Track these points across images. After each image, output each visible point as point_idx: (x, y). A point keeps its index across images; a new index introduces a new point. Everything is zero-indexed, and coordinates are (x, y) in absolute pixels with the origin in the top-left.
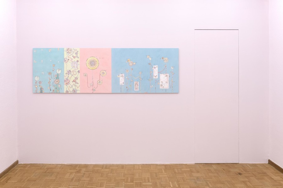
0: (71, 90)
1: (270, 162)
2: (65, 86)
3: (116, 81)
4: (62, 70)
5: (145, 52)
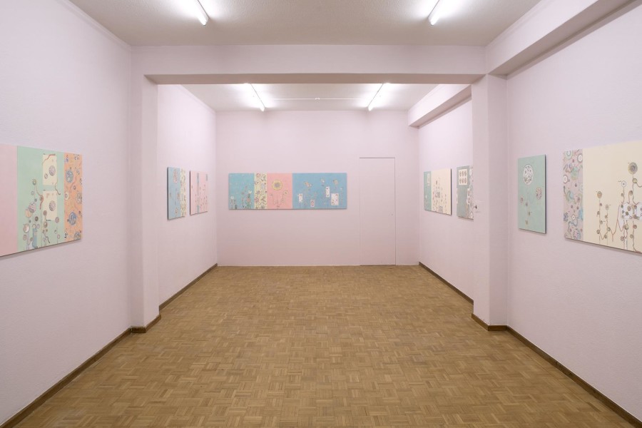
0: (260, 206)
1: (421, 265)
2: (255, 204)
3: (297, 199)
4: (253, 190)
5: (320, 176)
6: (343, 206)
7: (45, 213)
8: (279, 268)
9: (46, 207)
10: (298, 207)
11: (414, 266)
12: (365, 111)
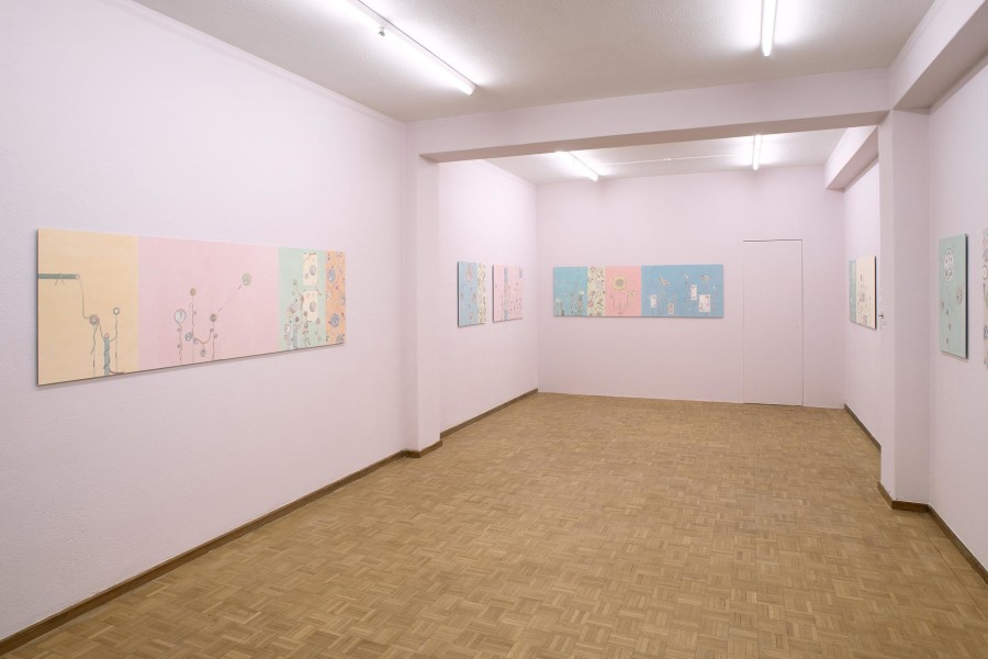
0: (596, 312)
1: (847, 410)
2: (589, 309)
3: (647, 303)
4: (585, 289)
5: (681, 269)
6: (717, 313)
7: (306, 314)
8: (620, 399)
9: (306, 307)
10: (649, 314)
12: (748, 172)
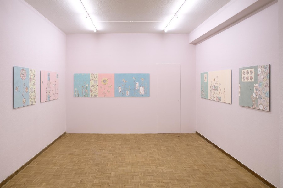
0: (94, 95)
1: (197, 133)
2: (90, 93)
3: (117, 90)
4: (89, 85)
5: (132, 75)
6: (147, 95)
10: (118, 96)
11: (193, 134)
12: (162, 34)
